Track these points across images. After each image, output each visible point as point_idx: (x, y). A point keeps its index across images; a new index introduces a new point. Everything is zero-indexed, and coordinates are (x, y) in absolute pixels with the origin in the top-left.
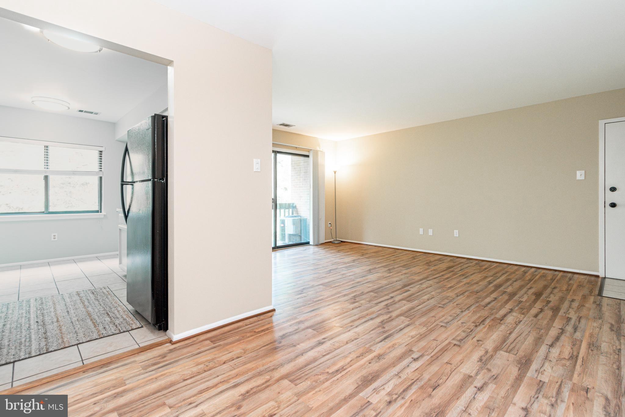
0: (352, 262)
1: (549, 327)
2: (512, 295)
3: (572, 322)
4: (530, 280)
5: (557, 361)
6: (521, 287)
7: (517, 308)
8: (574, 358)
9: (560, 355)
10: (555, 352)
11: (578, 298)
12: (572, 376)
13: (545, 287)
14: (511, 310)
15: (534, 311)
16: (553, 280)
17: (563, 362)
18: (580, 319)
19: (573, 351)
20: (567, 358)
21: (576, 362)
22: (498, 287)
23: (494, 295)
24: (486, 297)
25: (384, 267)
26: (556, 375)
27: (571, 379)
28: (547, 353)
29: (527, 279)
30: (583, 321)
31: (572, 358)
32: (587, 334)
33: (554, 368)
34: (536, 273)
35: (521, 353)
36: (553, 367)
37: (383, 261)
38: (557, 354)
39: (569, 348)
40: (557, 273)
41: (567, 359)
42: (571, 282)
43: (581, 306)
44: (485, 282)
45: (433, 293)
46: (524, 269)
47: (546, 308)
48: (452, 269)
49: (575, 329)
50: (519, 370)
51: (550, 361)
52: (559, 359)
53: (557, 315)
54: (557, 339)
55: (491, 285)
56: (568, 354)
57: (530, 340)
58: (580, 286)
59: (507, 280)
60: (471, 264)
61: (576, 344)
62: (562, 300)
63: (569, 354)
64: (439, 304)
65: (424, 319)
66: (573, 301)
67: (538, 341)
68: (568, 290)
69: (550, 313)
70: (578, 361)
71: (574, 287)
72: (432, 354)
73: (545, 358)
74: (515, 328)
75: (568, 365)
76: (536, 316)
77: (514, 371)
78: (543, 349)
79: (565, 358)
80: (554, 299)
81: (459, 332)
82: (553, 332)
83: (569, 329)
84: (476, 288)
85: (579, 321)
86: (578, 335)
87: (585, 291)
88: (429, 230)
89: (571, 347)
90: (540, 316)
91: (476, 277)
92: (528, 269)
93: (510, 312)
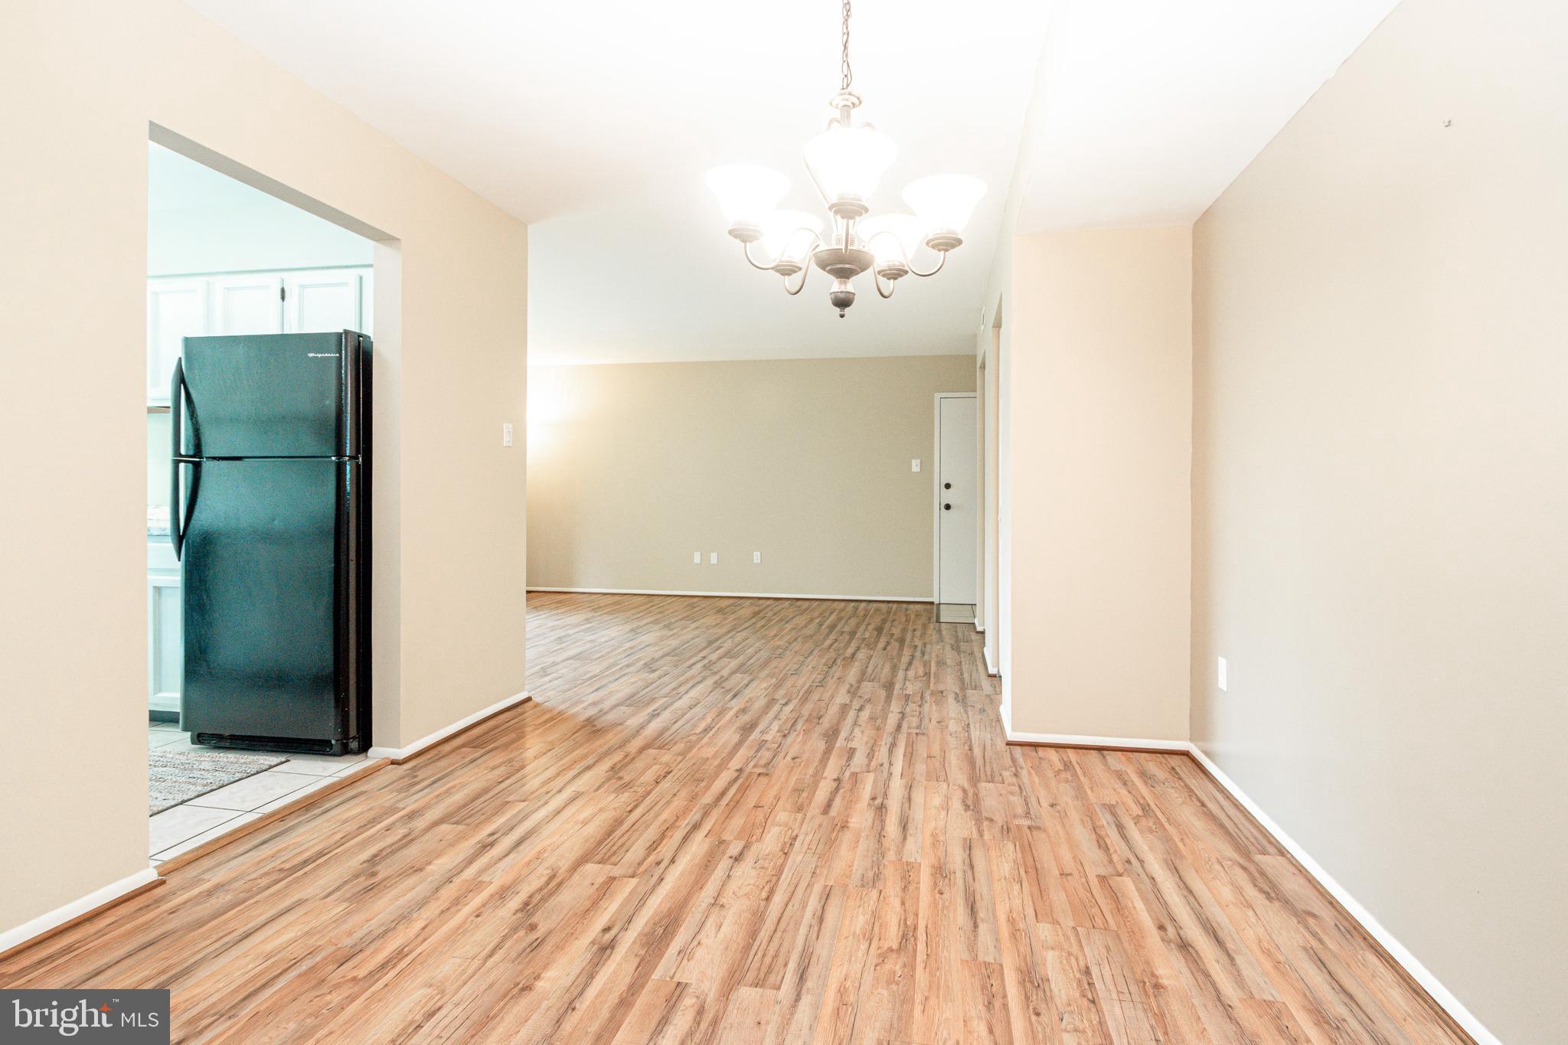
0: (586, 622)
1: (900, 656)
2: (853, 634)
3: (919, 649)
4: (865, 616)
6: (858, 626)
7: (863, 645)
8: (927, 674)
10: (911, 673)
11: (919, 627)
12: (929, 686)
13: (884, 621)
14: (858, 649)
15: (881, 645)
16: (889, 613)
18: (925, 645)
21: (930, 677)
22: (832, 628)
23: (832, 637)
24: (825, 639)
25: (655, 622)
26: (917, 688)
29: (861, 614)
30: (928, 647)
32: (934, 655)
34: (869, 607)
35: (883, 680)
37: (643, 616)
39: (922, 669)
40: (891, 605)
42: (908, 612)
43: (923, 634)
44: (813, 626)
45: (757, 645)
46: (853, 604)
47: (892, 640)
48: (762, 614)
49: (923, 653)
52: (916, 677)
53: (904, 644)
54: (910, 664)
55: (824, 627)
57: (887, 669)
58: (918, 615)
59: (840, 619)
60: (783, 606)
61: (927, 664)
62: (904, 630)
64: (773, 654)
65: (766, 672)
66: (914, 630)
67: (894, 669)
68: (908, 621)
69: (897, 644)
71: (913, 616)
72: (799, 697)
74: (869, 663)
76: (885, 649)
77: (883, 693)
78: (901, 674)
80: (897, 631)
81: (815, 676)
82: (905, 659)
83: (918, 654)
84: (807, 632)
85: (925, 647)
86: (926, 657)
87: (924, 619)
88: (712, 554)
90: (889, 648)
91: (801, 620)
92: (857, 604)
93: (857, 650)
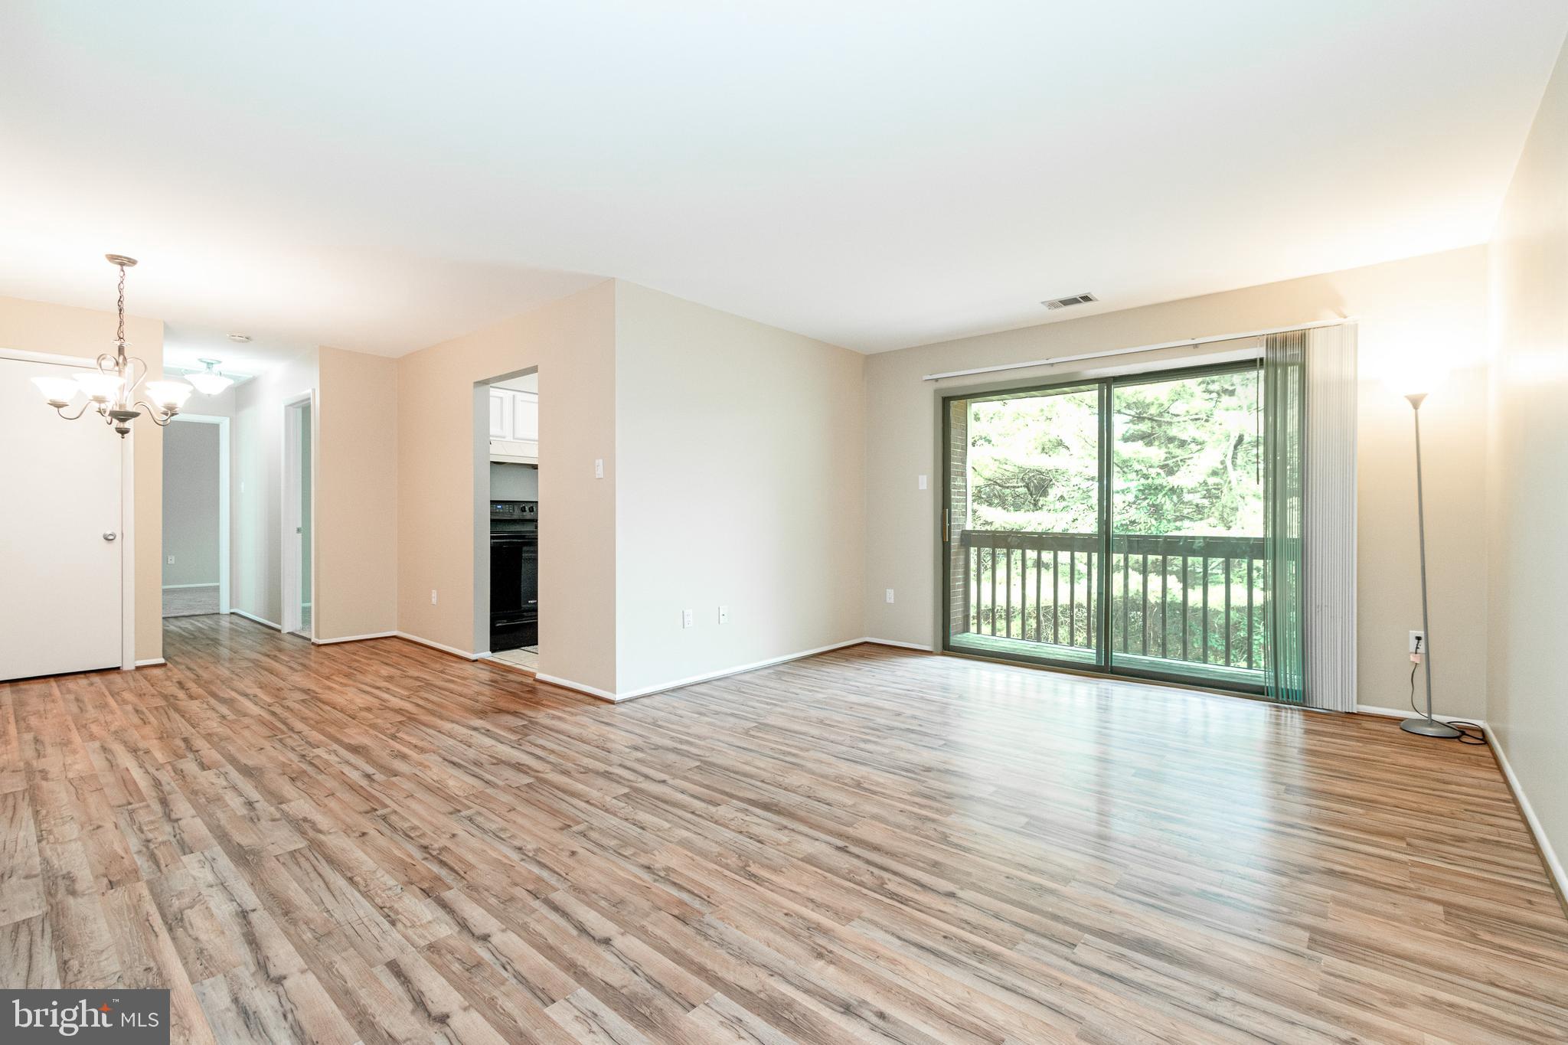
5: (200, 894)
9: (207, 908)
17: (186, 900)
19: (190, 936)
20: (188, 912)
27: (149, 883)
28: (231, 894)
31: (177, 919)
33: (192, 880)
36: (195, 879)
38: (212, 905)
41: (184, 910)
50: (238, 844)
51: (212, 886)
56: (192, 921)
63: (191, 925)
70: (161, 921)
73: (226, 884)
75: (173, 901)
79: (191, 907)
89: (202, 943)
